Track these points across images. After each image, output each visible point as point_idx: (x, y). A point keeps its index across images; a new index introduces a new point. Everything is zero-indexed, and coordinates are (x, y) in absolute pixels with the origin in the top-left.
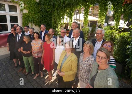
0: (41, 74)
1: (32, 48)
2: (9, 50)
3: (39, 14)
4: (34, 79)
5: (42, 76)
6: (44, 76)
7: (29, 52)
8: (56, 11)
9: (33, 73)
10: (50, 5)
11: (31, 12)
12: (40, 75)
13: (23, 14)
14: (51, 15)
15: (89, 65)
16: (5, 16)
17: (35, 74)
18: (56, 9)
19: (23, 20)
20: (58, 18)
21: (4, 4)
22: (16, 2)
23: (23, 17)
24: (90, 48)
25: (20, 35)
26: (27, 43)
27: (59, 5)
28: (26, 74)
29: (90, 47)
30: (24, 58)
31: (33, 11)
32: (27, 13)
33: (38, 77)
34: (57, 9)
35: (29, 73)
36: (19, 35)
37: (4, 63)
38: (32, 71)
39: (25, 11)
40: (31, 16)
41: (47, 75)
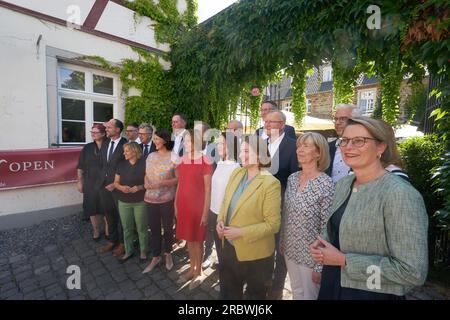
0: (167, 260)
1: (145, 174)
2: (84, 190)
3: (168, 102)
4: (145, 271)
5: (169, 266)
6: (177, 265)
7: (135, 189)
8: (214, 90)
9: (143, 256)
10: (199, 74)
11: (150, 95)
12: (163, 263)
13: (128, 99)
14: (201, 103)
15: (319, 202)
16: (82, 103)
17: (148, 260)
18: (214, 84)
19: (126, 114)
20: (218, 108)
21: (83, 74)
22: (113, 68)
23: (127, 105)
24: (318, 148)
25: (117, 142)
26: (132, 162)
27: (224, 72)
28: (124, 258)
29: (316, 145)
30: (122, 207)
31: (153, 93)
32: (138, 97)
33: (157, 266)
34: (218, 86)
35: (131, 256)
36: (113, 143)
37: (66, 229)
38: (142, 248)
39: (134, 92)
40: (146, 105)
41: (185, 263)
